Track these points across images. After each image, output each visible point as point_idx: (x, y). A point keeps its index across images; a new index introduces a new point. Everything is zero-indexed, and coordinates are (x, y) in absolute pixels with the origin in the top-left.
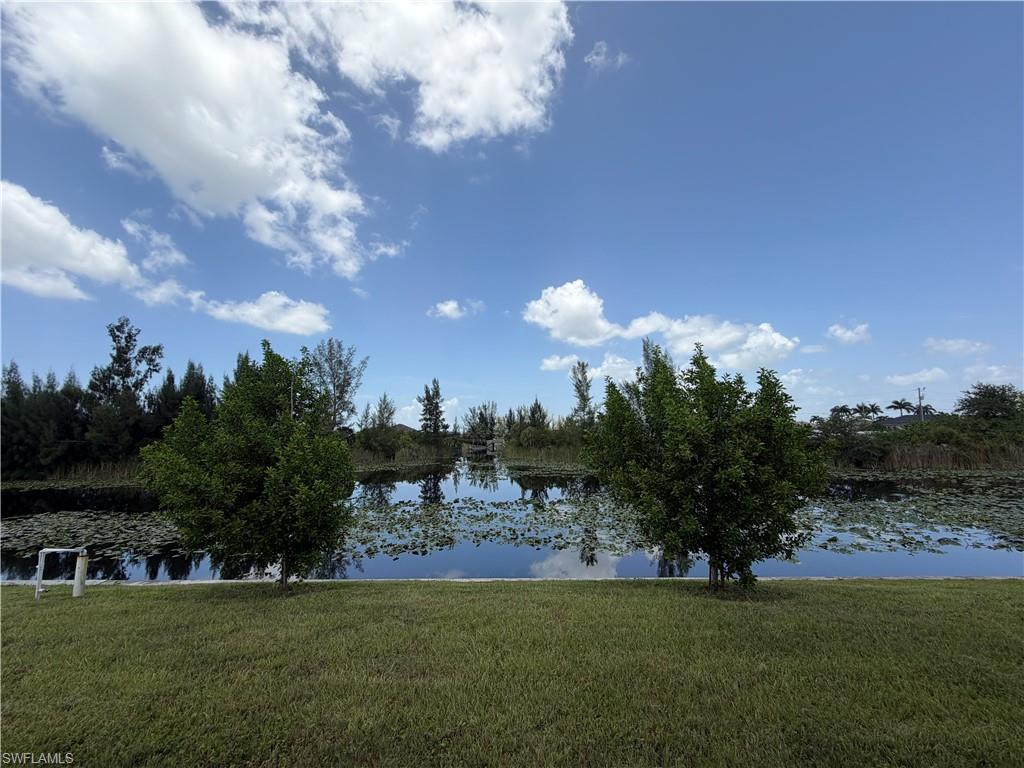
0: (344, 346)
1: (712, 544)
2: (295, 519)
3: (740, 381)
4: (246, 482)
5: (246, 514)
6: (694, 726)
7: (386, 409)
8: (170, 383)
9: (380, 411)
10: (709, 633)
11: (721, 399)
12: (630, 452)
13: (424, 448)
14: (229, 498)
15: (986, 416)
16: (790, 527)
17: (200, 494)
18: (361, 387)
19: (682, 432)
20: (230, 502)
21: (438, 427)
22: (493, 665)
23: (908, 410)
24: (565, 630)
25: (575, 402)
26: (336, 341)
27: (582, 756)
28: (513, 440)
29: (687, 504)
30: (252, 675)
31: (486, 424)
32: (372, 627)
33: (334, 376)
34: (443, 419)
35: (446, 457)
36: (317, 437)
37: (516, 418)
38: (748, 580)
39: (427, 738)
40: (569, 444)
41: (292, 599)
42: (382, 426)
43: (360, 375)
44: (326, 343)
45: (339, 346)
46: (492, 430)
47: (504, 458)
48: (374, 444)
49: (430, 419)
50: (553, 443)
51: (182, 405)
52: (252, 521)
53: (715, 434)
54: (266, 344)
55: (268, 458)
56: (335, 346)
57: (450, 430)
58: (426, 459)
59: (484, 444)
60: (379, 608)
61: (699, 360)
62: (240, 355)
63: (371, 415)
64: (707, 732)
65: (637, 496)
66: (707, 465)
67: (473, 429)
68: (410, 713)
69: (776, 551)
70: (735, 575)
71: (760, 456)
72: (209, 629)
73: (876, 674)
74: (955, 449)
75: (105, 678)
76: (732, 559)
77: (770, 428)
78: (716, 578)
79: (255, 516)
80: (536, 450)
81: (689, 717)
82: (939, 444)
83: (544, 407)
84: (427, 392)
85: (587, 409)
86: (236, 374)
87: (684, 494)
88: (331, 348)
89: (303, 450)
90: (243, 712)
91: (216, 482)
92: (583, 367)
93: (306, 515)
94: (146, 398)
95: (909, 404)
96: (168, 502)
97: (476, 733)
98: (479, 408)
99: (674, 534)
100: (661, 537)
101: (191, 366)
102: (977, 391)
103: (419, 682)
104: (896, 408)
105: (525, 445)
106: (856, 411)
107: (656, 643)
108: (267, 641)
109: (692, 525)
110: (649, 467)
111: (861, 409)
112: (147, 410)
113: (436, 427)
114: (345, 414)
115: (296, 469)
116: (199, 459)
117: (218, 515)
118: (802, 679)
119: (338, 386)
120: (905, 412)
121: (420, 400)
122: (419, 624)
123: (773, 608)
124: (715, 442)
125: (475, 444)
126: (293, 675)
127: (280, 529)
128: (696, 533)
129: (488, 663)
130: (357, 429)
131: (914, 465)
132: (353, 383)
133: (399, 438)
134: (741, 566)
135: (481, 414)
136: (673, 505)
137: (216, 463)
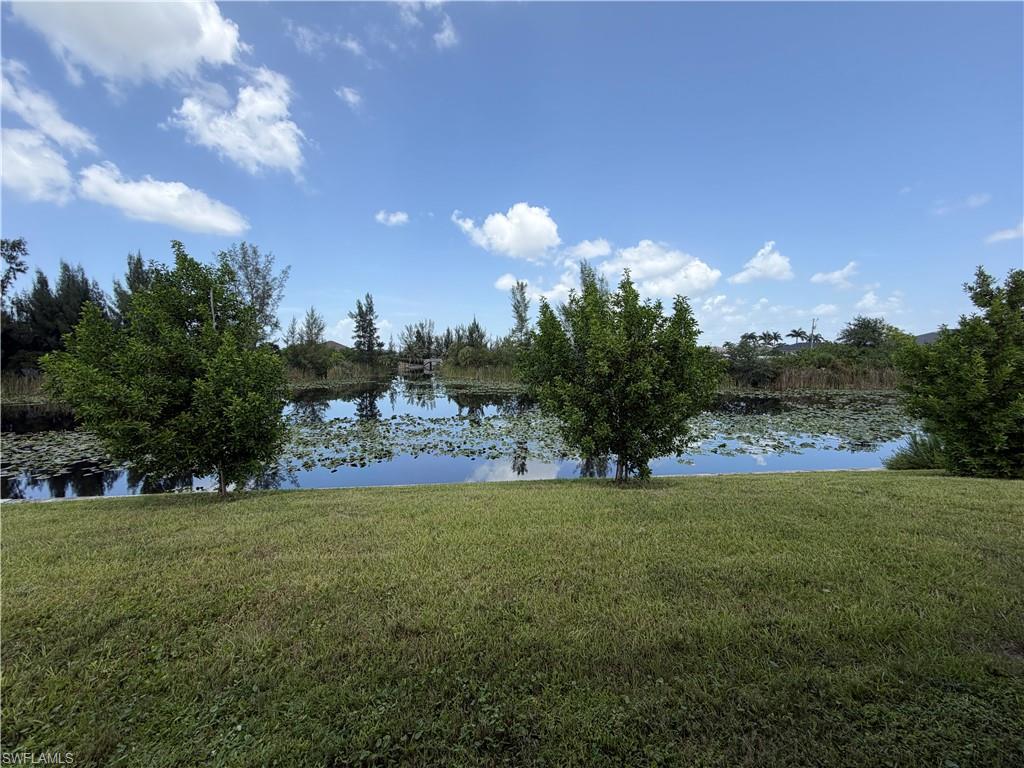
0: (260, 251)
1: (620, 446)
2: (230, 430)
3: (659, 306)
4: (171, 394)
5: (175, 425)
6: (584, 568)
7: (313, 323)
8: (42, 286)
9: (308, 327)
10: (607, 510)
11: (640, 322)
12: (557, 368)
13: (358, 366)
14: (155, 409)
15: (858, 345)
16: (683, 431)
17: (120, 406)
18: (284, 299)
19: (602, 350)
20: (155, 414)
21: (373, 344)
22: (431, 540)
23: (802, 338)
24: (492, 514)
25: (513, 323)
26: (251, 246)
27: (499, 592)
28: (450, 359)
29: (602, 414)
30: (207, 561)
31: (424, 343)
32: (319, 520)
33: (251, 286)
34: (378, 337)
35: (381, 375)
36: (246, 350)
37: (454, 337)
38: (645, 473)
39: (375, 591)
40: (506, 364)
41: (235, 504)
42: (311, 342)
43: (281, 286)
44: (238, 248)
45: (255, 252)
46: (429, 349)
47: (440, 377)
48: (303, 361)
49: (363, 336)
50: (490, 363)
51: (82, 311)
52: (182, 433)
53: (631, 353)
54: (177, 245)
55: (193, 370)
56: (250, 252)
57: (386, 348)
58: (360, 377)
59: (421, 363)
60: (324, 507)
61: (626, 285)
62: (131, 257)
63: (297, 330)
64: (593, 571)
65: (561, 407)
66: (621, 380)
67: (410, 348)
68: (359, 577)
69: (669, 451)
70: (635, 470)
71: (666, 373)
72: (152, 530)
73: (720, 529)
74: (830, 372)
75: (55, 571)
76: (635, 458)
77: (676, 348)
78: (621, 474)
79: (185, 428)
80: (473, 370)
81: (581, 564)
82: (819, 368)
83: (482, 327)
84: (360, 308)
85: (524, 330)
86: (128, 279)
87: (601, 405)
88: (245, 254)
89: (233, 362)
90: (205, 586)
91: (136, 394)
92: (522, 287)
93: (242, 426)
94: (13, 303)
95: (804, 333)
96: (85, 414)
97: (415, 584)
98: (416, 326)
99: (589, 438)
100: (578, 441)
101: (66, 268)
102: (856, 322)
103: (366, 556)
104: (793, 336)
105: (463, 364)
106: (761, 338)
107: (565, 519)
108: (217, 535)
109: (604, 430)
110: (573, 382)
111: (766, 337)
112: (16, 318)
113: (371, 346)
114: (268, 329)
115: (227, 382)
116: (112, 370)
117: (144, 426)
118: (668, 536)
119: (257, 298)
120: (800, 340)
121: (352, 316)
122: (363, 516)
123: (660, 493)
124: (630, 360)
125: (412, 363)
126: (249, 558)
127: (214, 440)
128: (607, 438)
129: (427, 539)
130: (282, 346)
131: (797, 386)
132: (275, 294)
133: (330, 356)
134: (641, 463)
135: (418, 332)
136: (591, 413)
137: (132, 375)
